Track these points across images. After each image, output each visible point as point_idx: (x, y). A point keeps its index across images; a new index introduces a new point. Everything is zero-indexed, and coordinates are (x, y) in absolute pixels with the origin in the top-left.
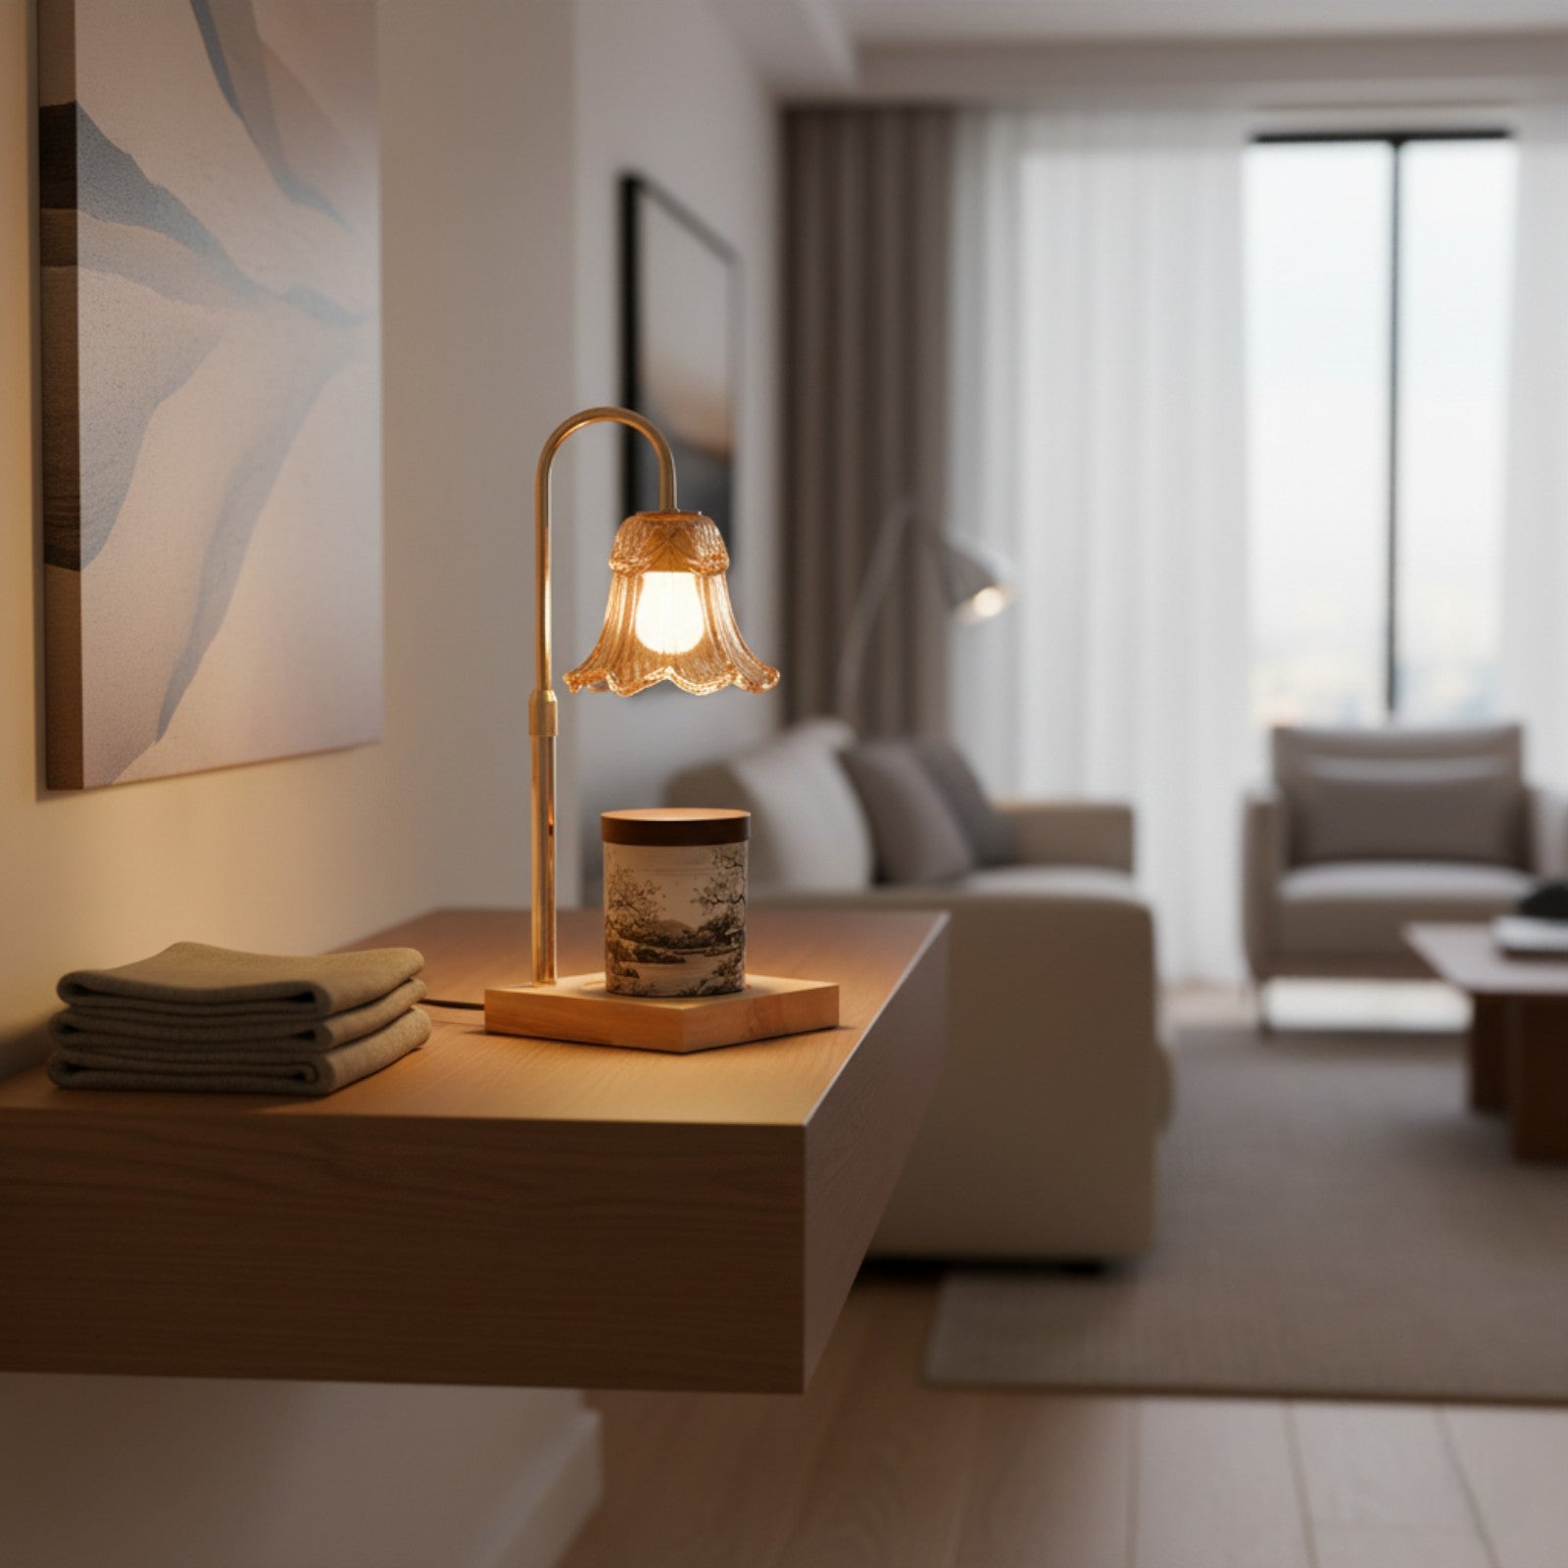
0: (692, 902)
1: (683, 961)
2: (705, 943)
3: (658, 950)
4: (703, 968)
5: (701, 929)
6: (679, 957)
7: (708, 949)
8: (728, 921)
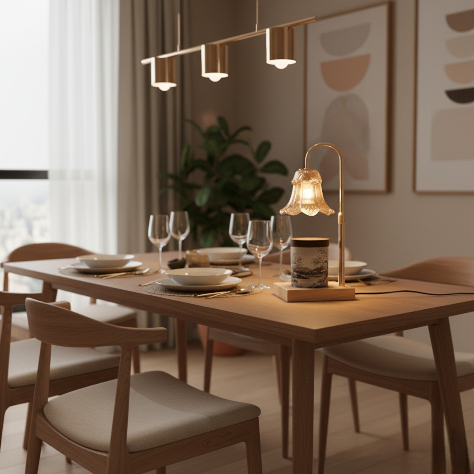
0: (311, 263)
1: (309, 278)
2: (316, 273)
3: (302, 275)
4: (315, 280)
5: (314, 270)
6: (307, 277)
7: (315, 275)
8: (321, 268)
